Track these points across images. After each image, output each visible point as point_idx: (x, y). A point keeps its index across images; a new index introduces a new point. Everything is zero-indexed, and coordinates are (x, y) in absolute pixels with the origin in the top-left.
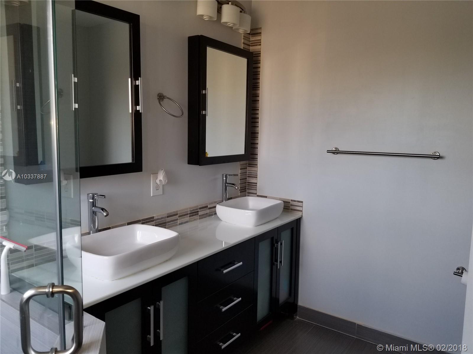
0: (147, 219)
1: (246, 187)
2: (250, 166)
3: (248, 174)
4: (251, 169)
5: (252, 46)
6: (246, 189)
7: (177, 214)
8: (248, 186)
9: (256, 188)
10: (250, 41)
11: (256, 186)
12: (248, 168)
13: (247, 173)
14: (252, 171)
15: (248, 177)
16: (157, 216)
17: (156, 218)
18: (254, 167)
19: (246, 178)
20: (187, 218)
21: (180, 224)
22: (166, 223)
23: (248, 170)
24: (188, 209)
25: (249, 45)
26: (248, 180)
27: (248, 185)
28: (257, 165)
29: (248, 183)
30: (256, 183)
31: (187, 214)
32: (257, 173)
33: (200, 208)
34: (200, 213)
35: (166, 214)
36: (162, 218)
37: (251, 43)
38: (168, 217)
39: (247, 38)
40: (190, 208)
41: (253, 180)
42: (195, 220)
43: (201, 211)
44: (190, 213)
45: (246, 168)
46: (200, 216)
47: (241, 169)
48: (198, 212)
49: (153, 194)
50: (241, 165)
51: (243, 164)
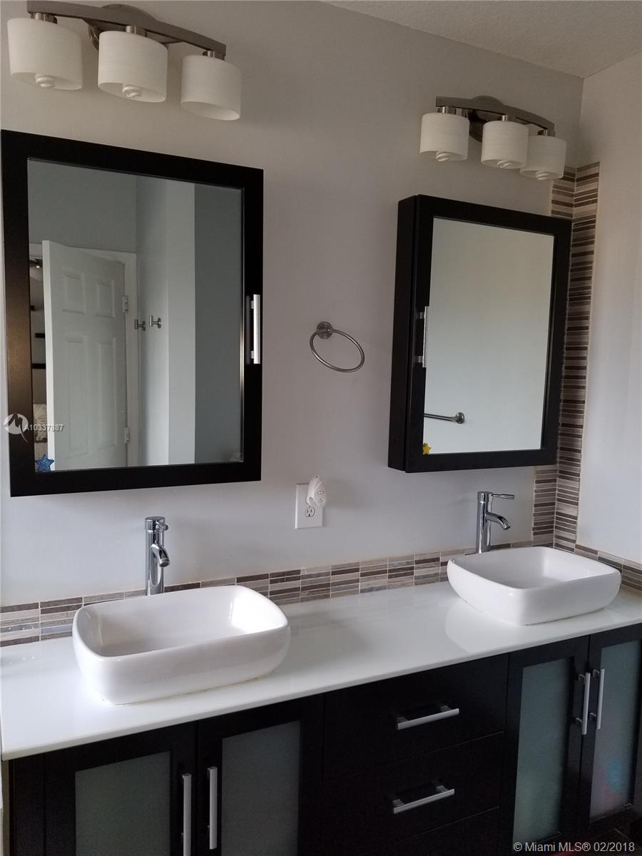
0: (284, 574)
1: (552, 522)
2: (563, 477)
3: (559, 495)
4: (565, 483)
5: (576, 206)
6: (552, 527)
7: (357, 570)
8: (557, 522)
9: (575, 528)
10: (572, 196)
11: (575, 523)
12: (559, 481)
13: (557, 492)
14: (567, 487)
15: (559, 500)
16: (308, 570)
17: (306, 574)
18: (571, 479)
19: (554, 504)
20: (383, 580)
21: (363, 591)
22: (328, 585)
23: (560, 486)
24: (386, 561)
25: (571, 205)
26: (558, 509)
27: (557, 518)
28: (579, 476)
29: (558, 513)
30: (576, 518)
31: (385, 572)
32: (578, 494)
33: (417, 562)
34: (417, 572)
35: (331, 568)
36: (319, 575)
37: (576, 200)
38: (334, 573)
39: (566, 189)
40: (391, 560)
41: (569, 510)
42: (403, 585)
43: (420, 568)
44: (390, 571)
45: (555, 481)
46: (417, 578)
47: (537, 482)
48: (412, 568)
49: (298, 525)
50: (537, 472)
51: (543, 472)
